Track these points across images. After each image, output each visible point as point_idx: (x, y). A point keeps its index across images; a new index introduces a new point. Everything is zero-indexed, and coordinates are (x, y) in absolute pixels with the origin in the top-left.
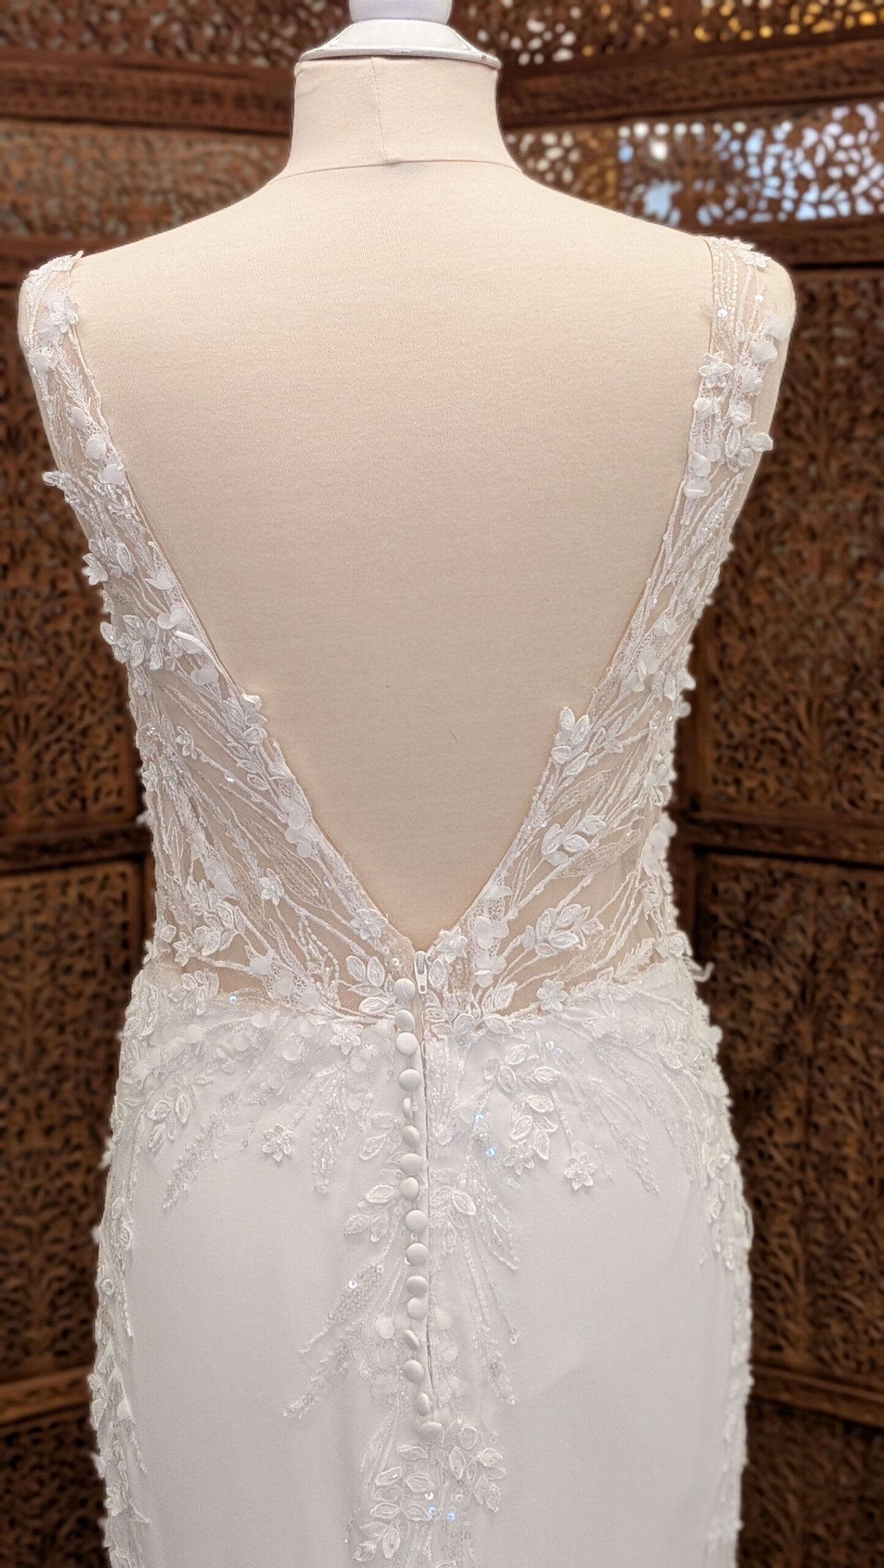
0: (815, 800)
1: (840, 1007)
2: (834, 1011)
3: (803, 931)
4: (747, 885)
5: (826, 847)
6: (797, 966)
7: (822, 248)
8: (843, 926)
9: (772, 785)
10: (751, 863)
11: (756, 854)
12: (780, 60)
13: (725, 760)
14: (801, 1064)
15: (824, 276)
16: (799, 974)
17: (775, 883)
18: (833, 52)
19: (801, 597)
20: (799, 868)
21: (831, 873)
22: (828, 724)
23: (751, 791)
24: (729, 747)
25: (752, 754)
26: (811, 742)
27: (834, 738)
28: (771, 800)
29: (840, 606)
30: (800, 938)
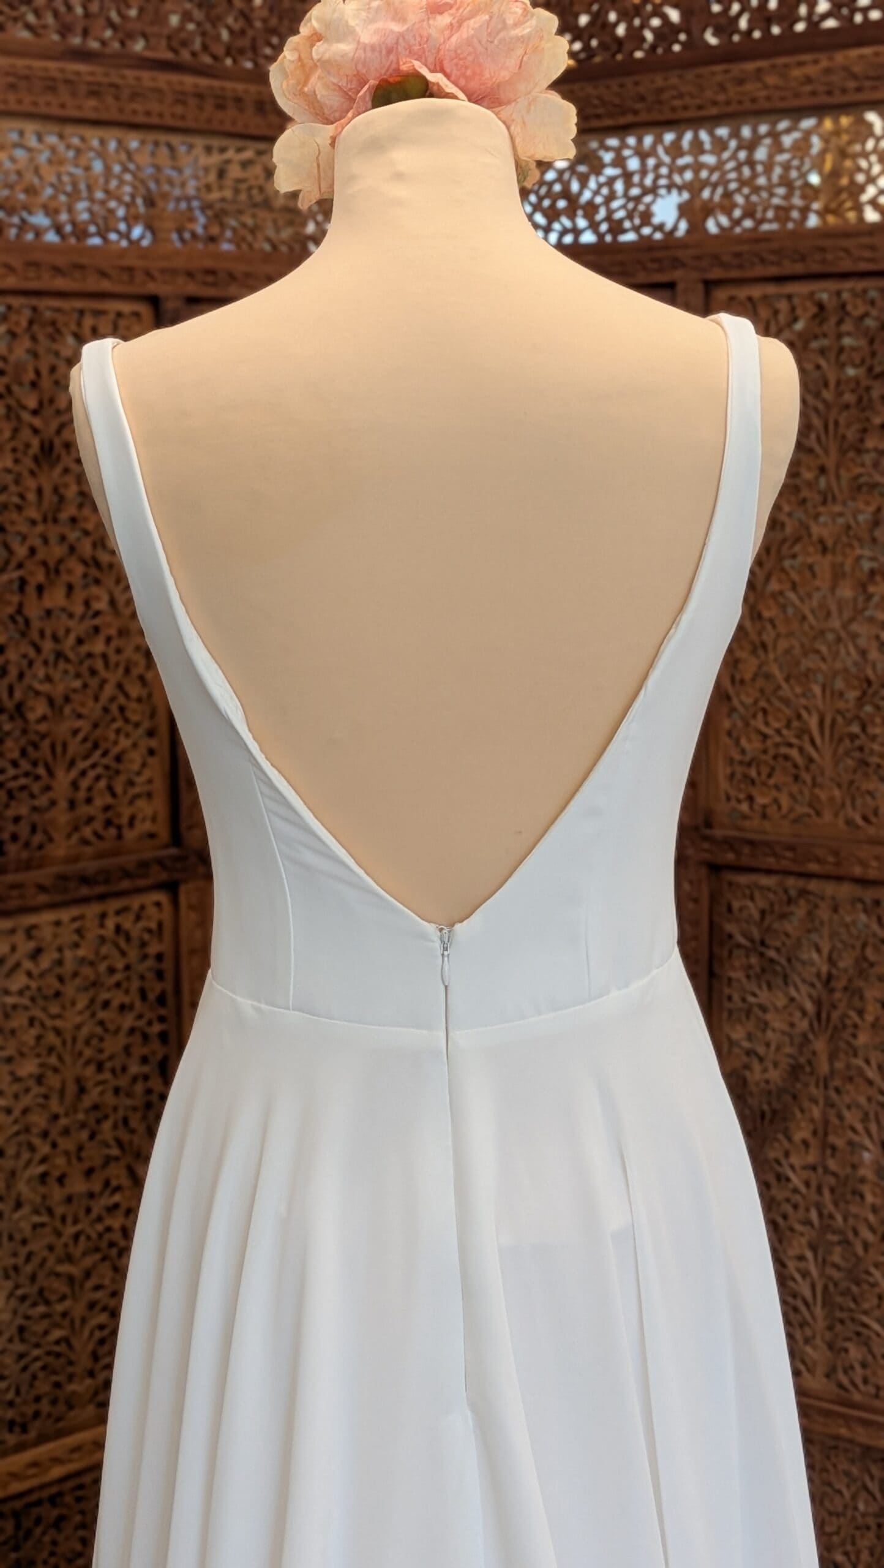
0: (828, 816)
1: (856, 1026)
2: (850, 1030)
3: (818, 950)
4: (762, 904)
5: (838, 864)
6: (813, 985)
7: (829, 257)
8: (858, 944)
9: (785, 801)
10: (766, 881)
11: (769, 872)
12: (786, 66)
13: (738, 776)
14: (817, 1086)
15: (832, 285)
16: (814, 993)
17: (790, 901)
18: (840, 57)
19: (813, 611)
20: (813, 885)
21: (845, 890)
22: (841, 740)
23: (764, 807)
24: (741, 763)
25: (765, 771)
26: (824, 758)
27: (847, 753)
28: (784, 817)
29: (852, 620)
30: (815, 956)
